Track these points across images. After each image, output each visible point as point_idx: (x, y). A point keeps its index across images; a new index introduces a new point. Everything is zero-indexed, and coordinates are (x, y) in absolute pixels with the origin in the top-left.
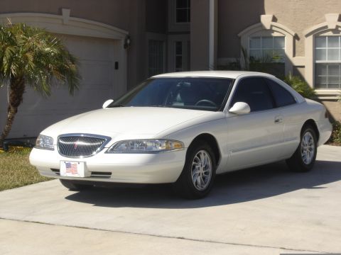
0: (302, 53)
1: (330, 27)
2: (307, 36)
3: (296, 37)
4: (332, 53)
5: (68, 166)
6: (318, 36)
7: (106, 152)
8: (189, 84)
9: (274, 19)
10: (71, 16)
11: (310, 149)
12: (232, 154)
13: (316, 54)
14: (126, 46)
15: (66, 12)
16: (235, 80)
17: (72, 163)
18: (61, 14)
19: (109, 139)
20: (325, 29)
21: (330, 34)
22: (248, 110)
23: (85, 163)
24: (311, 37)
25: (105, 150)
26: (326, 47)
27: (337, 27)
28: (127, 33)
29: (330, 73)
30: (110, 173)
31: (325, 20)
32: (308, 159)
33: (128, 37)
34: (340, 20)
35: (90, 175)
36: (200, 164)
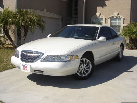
0: (107, 23)
1: (115, 16)
2: (109, 18)
3: (106, 19)
4: (115, 23)
5: (24, 66)
6: (112, 19)
7: (41, 61)
8: (81, 29)
9: (100, 14)
10: (46, 11)
12: (99, 59)
13: (111, 23)
14: (61, 20)
15: (45, 10)
16: (99, 27)
17: (25, 65)
18: (43, 10)
19: (43, 54)
20: (114, 17)
21: (115, 18)
23: (31, 66)
24: (110, 19)
25: (40, 59)
26: (114, 22)
27: (117, 16)
28: (62, 17)
29: (115, 28)
30: (43, 71)
31: (114, 14)
32: (121, 56)
33: (62, 18)
34: (118, 14)
35: (34, 71)
36: (83, 65)
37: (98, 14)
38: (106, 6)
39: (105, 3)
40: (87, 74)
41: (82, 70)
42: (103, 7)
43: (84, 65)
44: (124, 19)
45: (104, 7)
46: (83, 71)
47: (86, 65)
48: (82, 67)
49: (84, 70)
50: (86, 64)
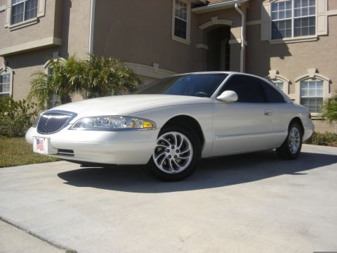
0: (294, 92)
1: (310, 76)
2: (297, 82)
3: (290, 83)
4: (311, 92)
5: (38, 142)
6: (303, 82)
7: (70, 129)
9: (278, 73)
11: (297, 142)
12: (217, 139)
13: (302, 92)
15: (156, 65)
17: (41, 139)
18: (153, 66)
19: (75, 115)
20: (307, 77)
21: (310, 80)
22: (236, 98)
23: (49, 139)
24: (299, 82)
25: (69, 126)
26: (308, 89)
27: (315, 76)
29: (310, 103)
30: (72, 151)
31: (307, 73)
32: (295, 149)
34: (317, 72)
35: (56, 152)
36: (171, 146)
37: (272, 74)
38: (289, 54)
39: (288, 48)
40: (182, 169)
41: (170, 160)
42: (282, 58)
43: (173, 148)
44: (330, 82)
45: (286, 58)
46: (172, 162)
47: (179, 148)
48: (168, 151)
49: (173, 158)
50: (178, 145)
